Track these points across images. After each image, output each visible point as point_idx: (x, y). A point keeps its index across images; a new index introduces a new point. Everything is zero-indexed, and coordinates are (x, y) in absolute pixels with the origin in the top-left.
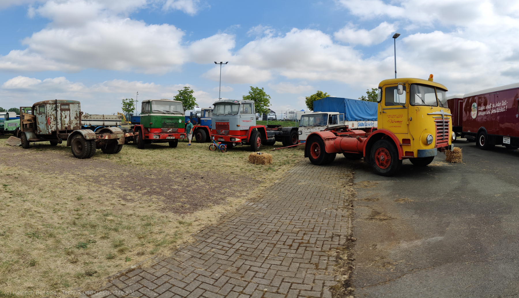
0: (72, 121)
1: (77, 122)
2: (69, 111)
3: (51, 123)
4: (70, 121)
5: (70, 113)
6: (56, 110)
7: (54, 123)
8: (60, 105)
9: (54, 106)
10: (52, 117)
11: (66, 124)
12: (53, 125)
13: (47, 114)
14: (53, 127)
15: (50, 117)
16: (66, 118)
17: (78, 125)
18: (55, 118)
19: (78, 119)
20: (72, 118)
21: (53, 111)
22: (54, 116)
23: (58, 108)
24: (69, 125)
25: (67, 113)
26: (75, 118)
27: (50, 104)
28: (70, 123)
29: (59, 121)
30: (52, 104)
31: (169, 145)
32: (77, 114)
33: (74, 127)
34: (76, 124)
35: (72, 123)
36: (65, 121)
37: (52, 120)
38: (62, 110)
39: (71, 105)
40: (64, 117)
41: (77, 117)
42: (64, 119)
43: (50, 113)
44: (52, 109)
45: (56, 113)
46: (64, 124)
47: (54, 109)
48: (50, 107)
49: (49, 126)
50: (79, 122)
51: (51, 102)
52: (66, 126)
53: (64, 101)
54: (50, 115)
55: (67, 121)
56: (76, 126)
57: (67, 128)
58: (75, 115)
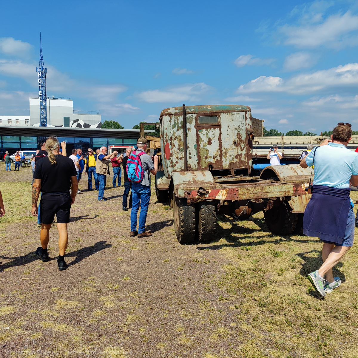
0: (226, 150)
1: (240, 152)
2: (217, 130)
3: (171, 155)
4: (221, 151)
5: (220, 133)
6: (184, 127)
7: (181, 154)
8: (194, 116)
9: (181, 118)
10: (176, 143)
11: (210, 157)
12: (177, 160)
13: (165, 136)
14: (177, 162)
15: (169, 142)
16: (210, 143)
17: (243, 159)
18: (182, 145)
19: (242, 147)
20: (228, 143)
21: (178, 130)
22: (180, 140)
23: (190, 123)
24: (219, 158)
25: (214, 133)
26: (235, 143)
27: (170, 115)
28: (221, 155)
29: (192, 150)
30: (176, 114)
32: (239, 135)
33: (230, 163)
34: (236, 157)
35: (226, 154)
36: (207, 150)
37: (176, 149)
38: (199, 128)
39: (223, 116)
40: (206, 141)
41: (241, 141)
42: (205, 145)
43: (170, 135)
44: (174, 126)
45: (185, 134)
46: (206, 158)
47: (180, 125)
48: (170, 121)
49: (168, 161)
50: (244, 152)
51: (172, 111)
52: (212, 161)
53: (207, 108)
54: (171, 138)
55: (213, 150)
56: (236, 160)
57: (214, 166)
58: (235, 138)
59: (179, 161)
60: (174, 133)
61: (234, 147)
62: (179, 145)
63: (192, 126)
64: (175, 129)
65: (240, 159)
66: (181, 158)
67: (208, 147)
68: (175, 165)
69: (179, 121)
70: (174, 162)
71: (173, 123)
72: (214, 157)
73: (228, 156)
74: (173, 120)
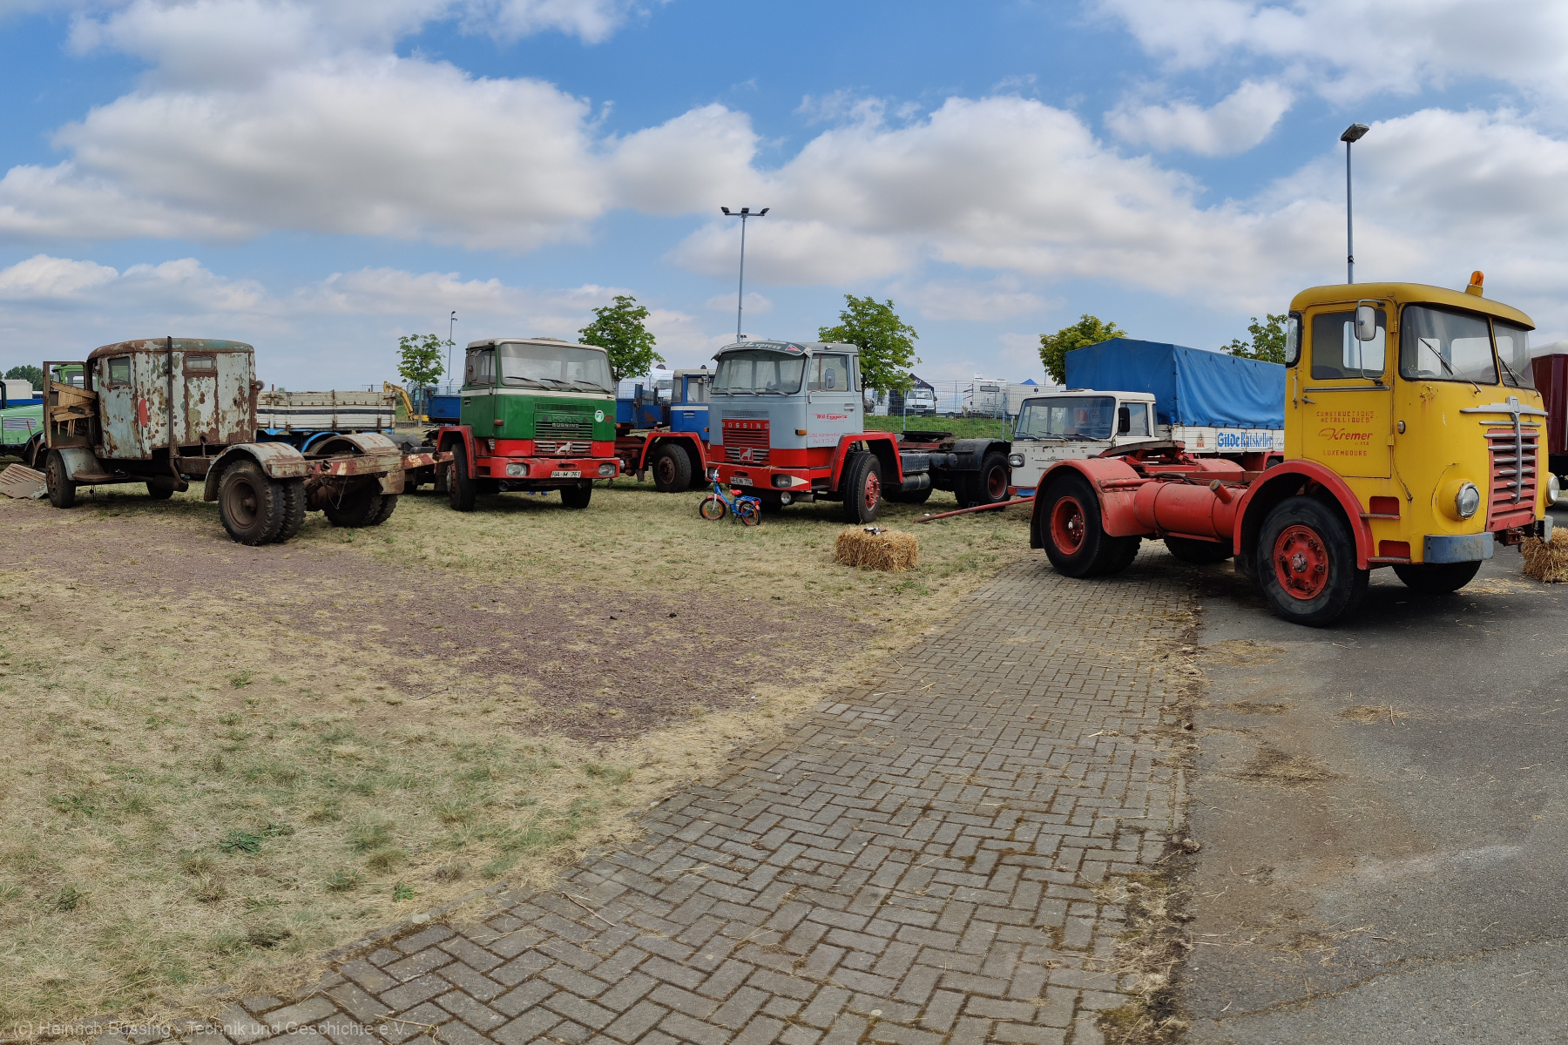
0: (224, 412)
1: (241, 418)
2: (213, 379)
3: (149, 419)
4: (217, 414)
5: (217, 386)
6: (168, 372)
7: (162, 418)
8: (181, 355)
9: (163, 359)
10: (156, 399)
11: (203, 424)
12: (156, 428)
13: (139, 387)
14: (157, 431)
15: (146, 397)
16: (202, 401)
17: (245, 428)
18: (164, 402)
19: (245, 408)
20: (226, 403)
21: (158, 377)
22: (162, 394)
23: (176, 367)
24: (214, 426)
25: (207, 384)
26: (235, 402)
27: (148, 352)
28: (217, 421)
29: (178, 411)
30: (156, 351)
31: (560, 501)
32: (240, 388)
33: (229, 435)
34: (237, 425)
35: (224, 418)
36: (199, 412)
37: (155, 409)
38: (188, 374)
39: (220, 357)
40: (197, 397)
41: (243, 398)
42: (196, 405)
43: (147, 385)
44: (153, 371)
45: (170, 384)
46: (197, 424)
47: (161, 370)
48: (148, 362)
49: (145, 429)
50: (247, 417)
51: (152, 347)
52: (204, 429)
53: (198, 344)
54: (149, 390)
55: (206, 411)
56: (237, 429)
57: (207, 438)
58: (236, 394)
59: (160, 428)
60: (153, 382)
61: (234, 408)
62: (160, 403)
63: (178, 371)
64: (155, 375)
65: (242, 428)
66: (162, 425)
67: (200, 407)
68: (154, 436)
69: (161, 364)
70: (153, 430)
71: (151, 365)
72: (208, 424)
73: (227, 421)
74: (151, 361)
